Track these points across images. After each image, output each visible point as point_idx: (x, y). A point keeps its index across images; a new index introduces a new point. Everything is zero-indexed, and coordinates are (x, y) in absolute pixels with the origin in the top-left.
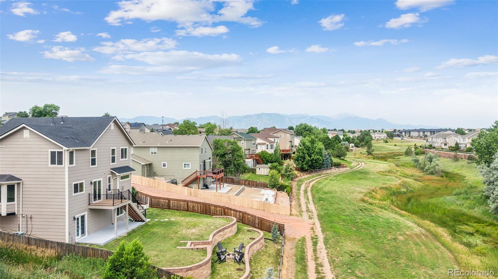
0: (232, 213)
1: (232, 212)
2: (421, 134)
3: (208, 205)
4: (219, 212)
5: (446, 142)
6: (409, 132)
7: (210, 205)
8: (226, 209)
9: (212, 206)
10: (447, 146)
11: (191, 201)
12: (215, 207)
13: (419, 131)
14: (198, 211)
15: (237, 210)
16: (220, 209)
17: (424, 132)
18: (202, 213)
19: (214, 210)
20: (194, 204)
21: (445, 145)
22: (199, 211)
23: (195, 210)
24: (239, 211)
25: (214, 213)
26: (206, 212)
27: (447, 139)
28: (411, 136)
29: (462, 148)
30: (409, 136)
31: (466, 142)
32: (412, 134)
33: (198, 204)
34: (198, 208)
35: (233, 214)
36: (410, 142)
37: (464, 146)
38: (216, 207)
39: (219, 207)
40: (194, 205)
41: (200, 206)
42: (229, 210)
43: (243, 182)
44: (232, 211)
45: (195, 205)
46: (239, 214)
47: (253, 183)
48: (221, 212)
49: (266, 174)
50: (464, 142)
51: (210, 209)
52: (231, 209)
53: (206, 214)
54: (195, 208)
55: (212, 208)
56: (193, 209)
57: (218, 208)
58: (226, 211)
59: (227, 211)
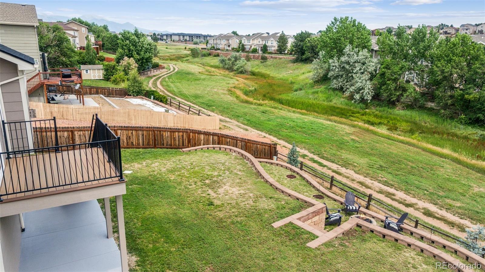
0: (202, 139)
1: (202, 137)
2: (181, 37)
3: (157, 131)
4: (179, 141)
5: (229, 43)
6: (171, 35)
7: (160, 130)
8: (191, 134)
9: (165, 131)
10: (230, 48)
11: (122, 127)
12: (171, 132)
13: (179, 35)
14: (139, 144)
15: (210, 132)
16: (181, 134)
17: (184, 36)
18: (148, 146)
19: (169, 139)
20: (130, 132)
21: (229, 46)
22: (141, 144)
23: (132, 143)
24: (213, 133)
25: (169, 143)
26: (155, 145)
27: (230, 41)
28: (173, 40)
29: (247, 49)
30: (171, 40)
31: (251, 43)
32: (174, 38)
33: (136, 130)
34: (138, 140)
35: (204, 139)
36: (175, 45)
37: (249, 47)
38: (174, 132)
39: (179, 132)
40: (130, 135)
41: (143, 135)
42: (196, 134)
43: (87, 90)
44: (202, 135)
45: (132, 133)
46: (212, 138)
47: (103, 90)
48: (183, 140)
49: (97, 78)
50: (249, 43)
51: (162, 136)
52: (199, 133)
53: (155, 147)
54: (131, 140)
55: (166, 134)
56: (128, 143)
57: (177, 133)
58: (191, 137)
59: (193, 137)
